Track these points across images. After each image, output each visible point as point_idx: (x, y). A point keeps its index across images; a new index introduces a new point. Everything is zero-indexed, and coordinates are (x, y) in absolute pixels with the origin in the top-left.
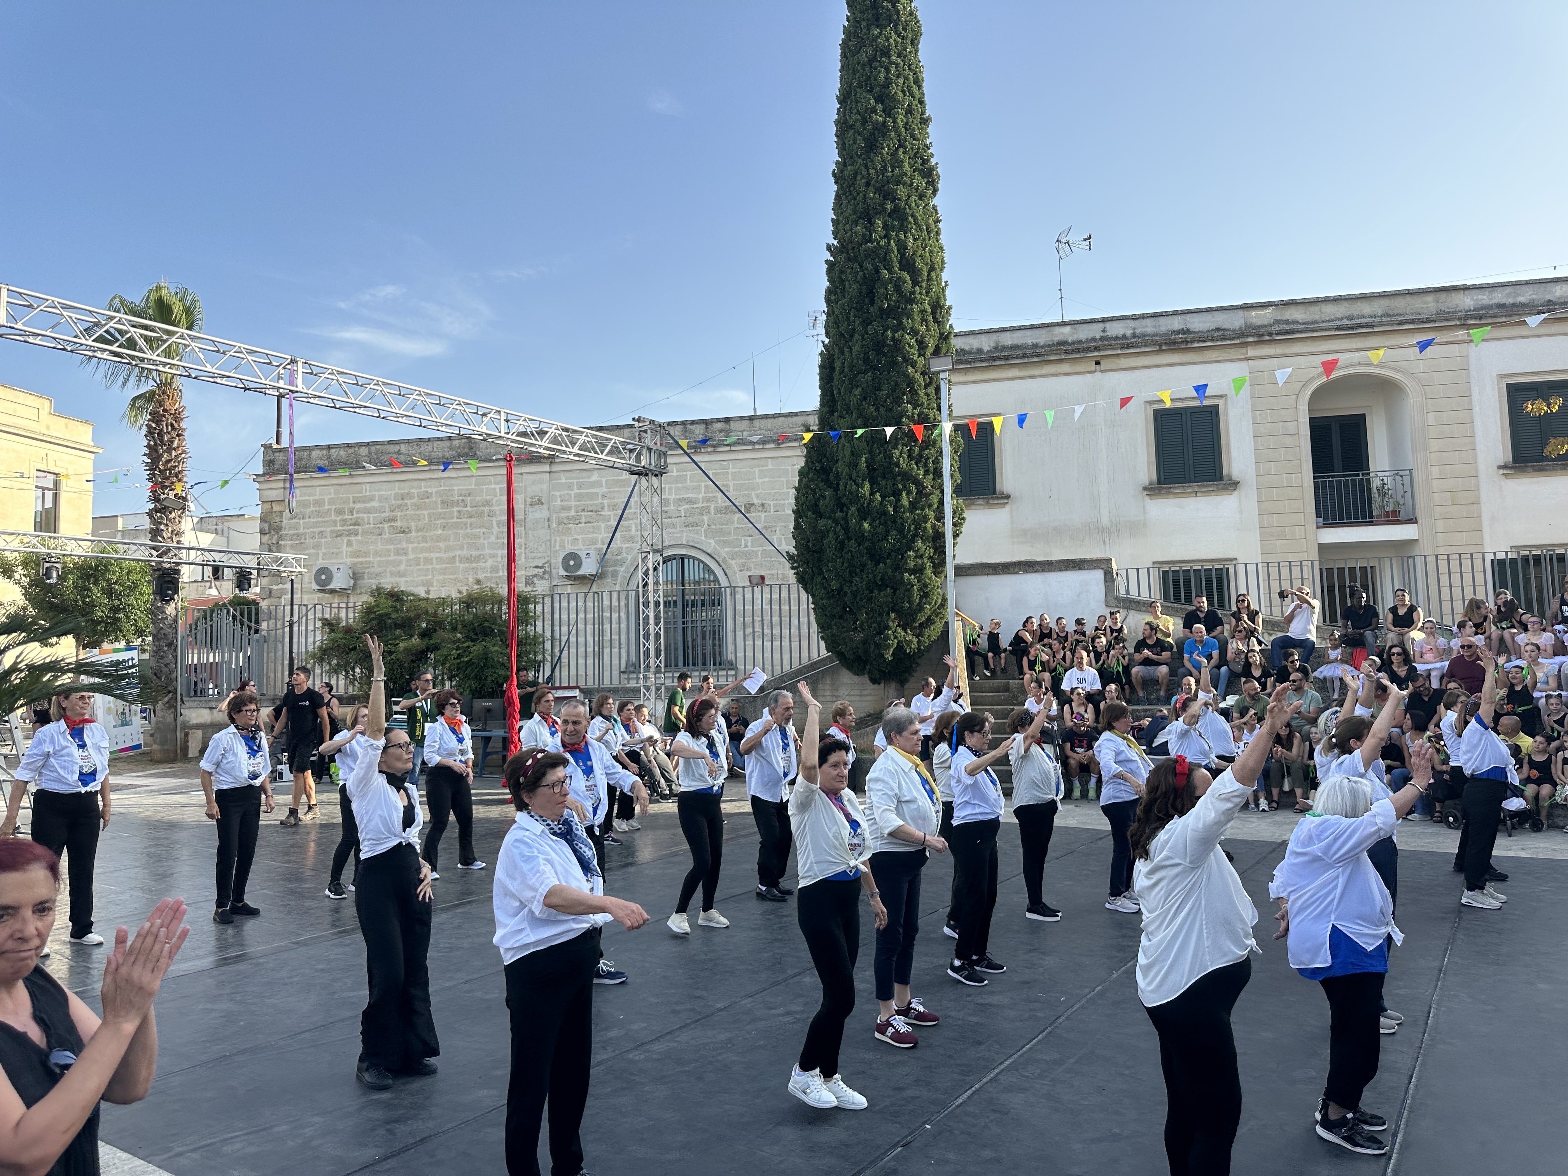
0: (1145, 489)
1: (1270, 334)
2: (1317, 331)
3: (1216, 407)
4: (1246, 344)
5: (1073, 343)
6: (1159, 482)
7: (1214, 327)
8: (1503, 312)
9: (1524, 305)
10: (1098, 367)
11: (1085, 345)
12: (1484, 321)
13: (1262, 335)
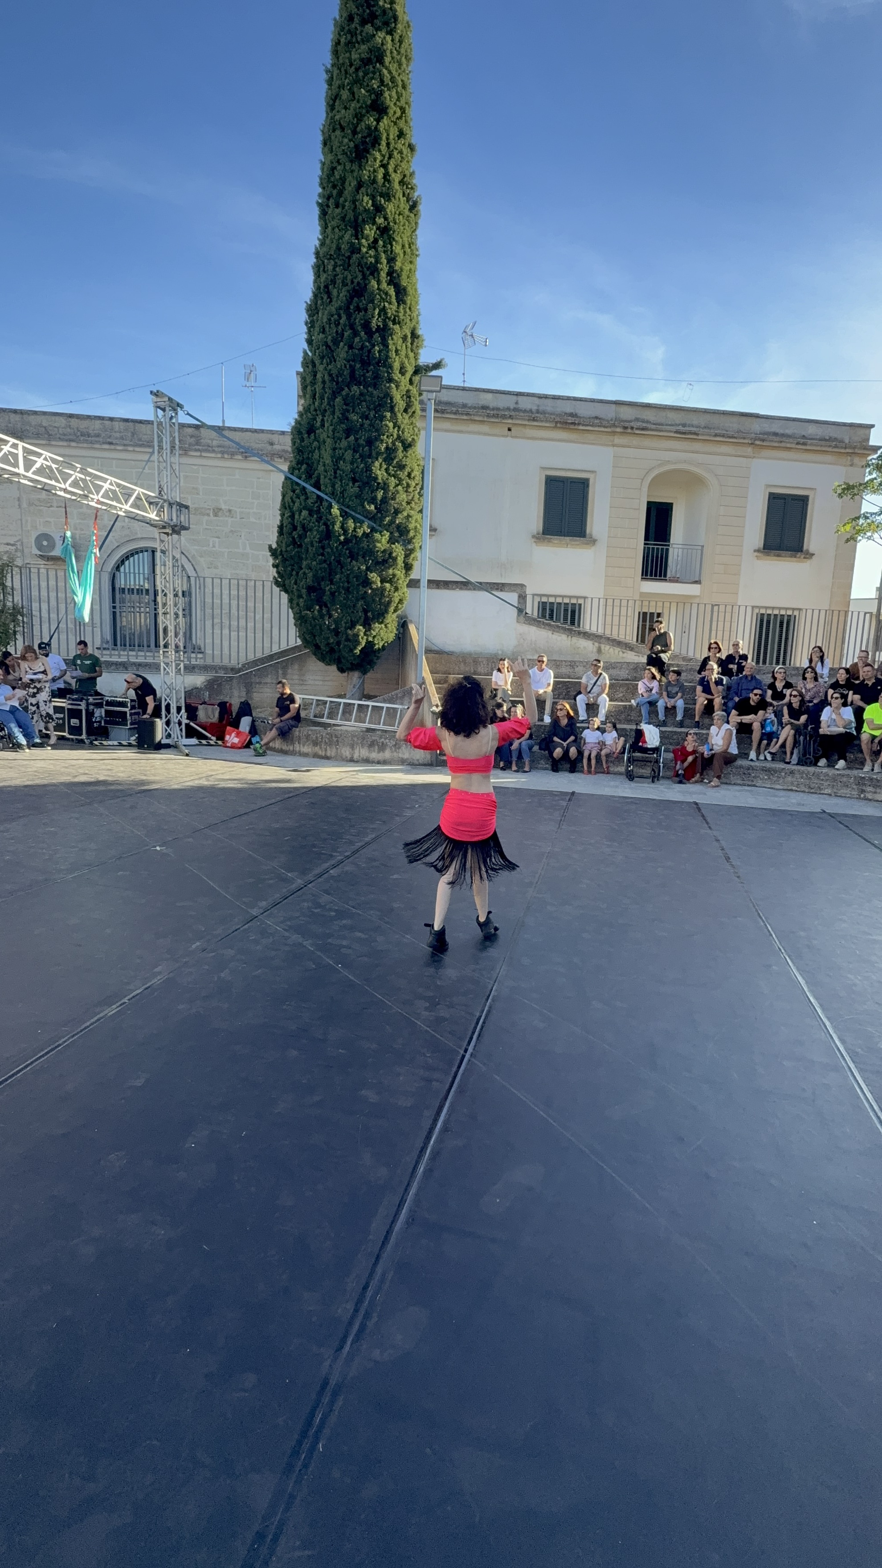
0: (533, 537)
1: (632, 428)
2: (662, 431)
4: (614, 433)
5: (493, 409)
6: (544, 533)
7: (594, 415)
8: (777, 439)
9: (789, 436)
10: (509, 433)
11: (502, 412)
12: (764, 444)
13: (626, 428)
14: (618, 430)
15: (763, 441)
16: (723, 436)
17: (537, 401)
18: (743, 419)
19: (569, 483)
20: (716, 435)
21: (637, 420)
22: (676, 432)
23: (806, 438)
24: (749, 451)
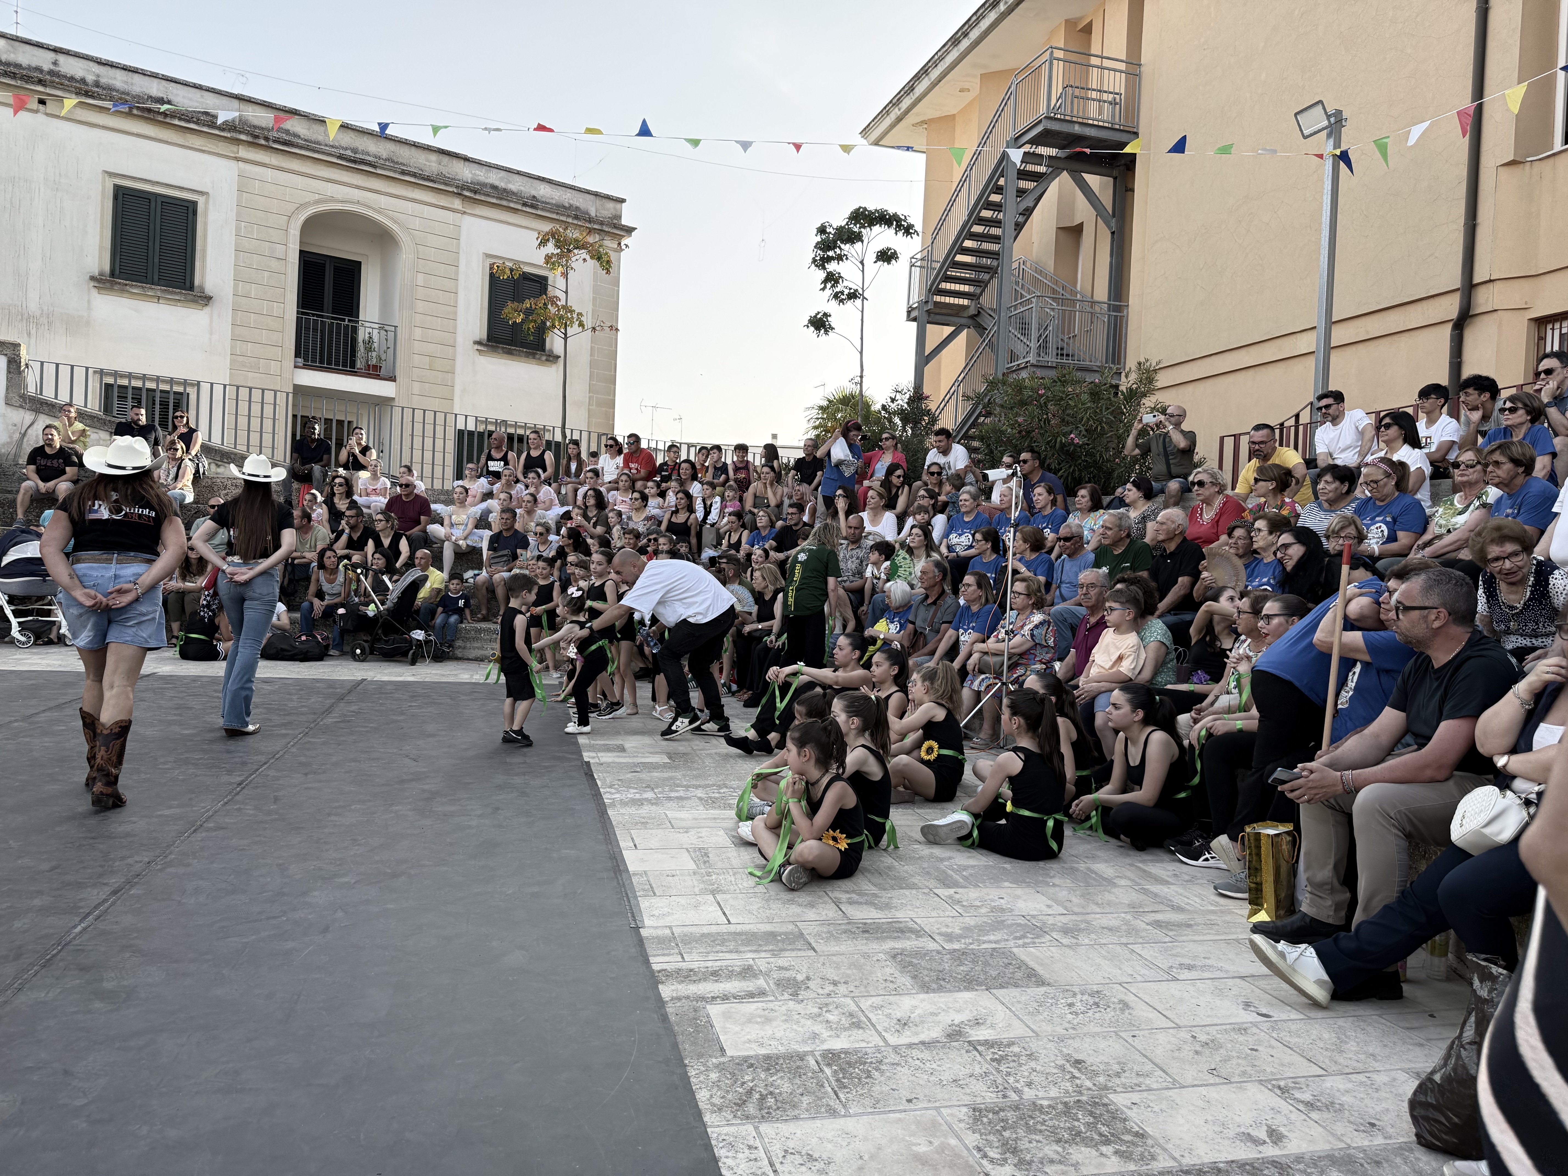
0: (92, 278)
1: (267, 139)
2: (318, 152)
3: (195, 204)
4: (238, 142)
6: (112, 276)
7: (200, 108)
8: (495, 194)
9: (513, 193)
10: (41, 107)
11: (25, 72)
12: (477, 197)
13: (257, 137)
14: (243, 137)
15: (475, 192)
16: (414, 175)
17: (96, 68)
18: (446, 159)
19: (159, 203)
20: (403, 173)
21: (277, 129)
22: (340, 157)
23: (537, 200)
24: (457, 203)
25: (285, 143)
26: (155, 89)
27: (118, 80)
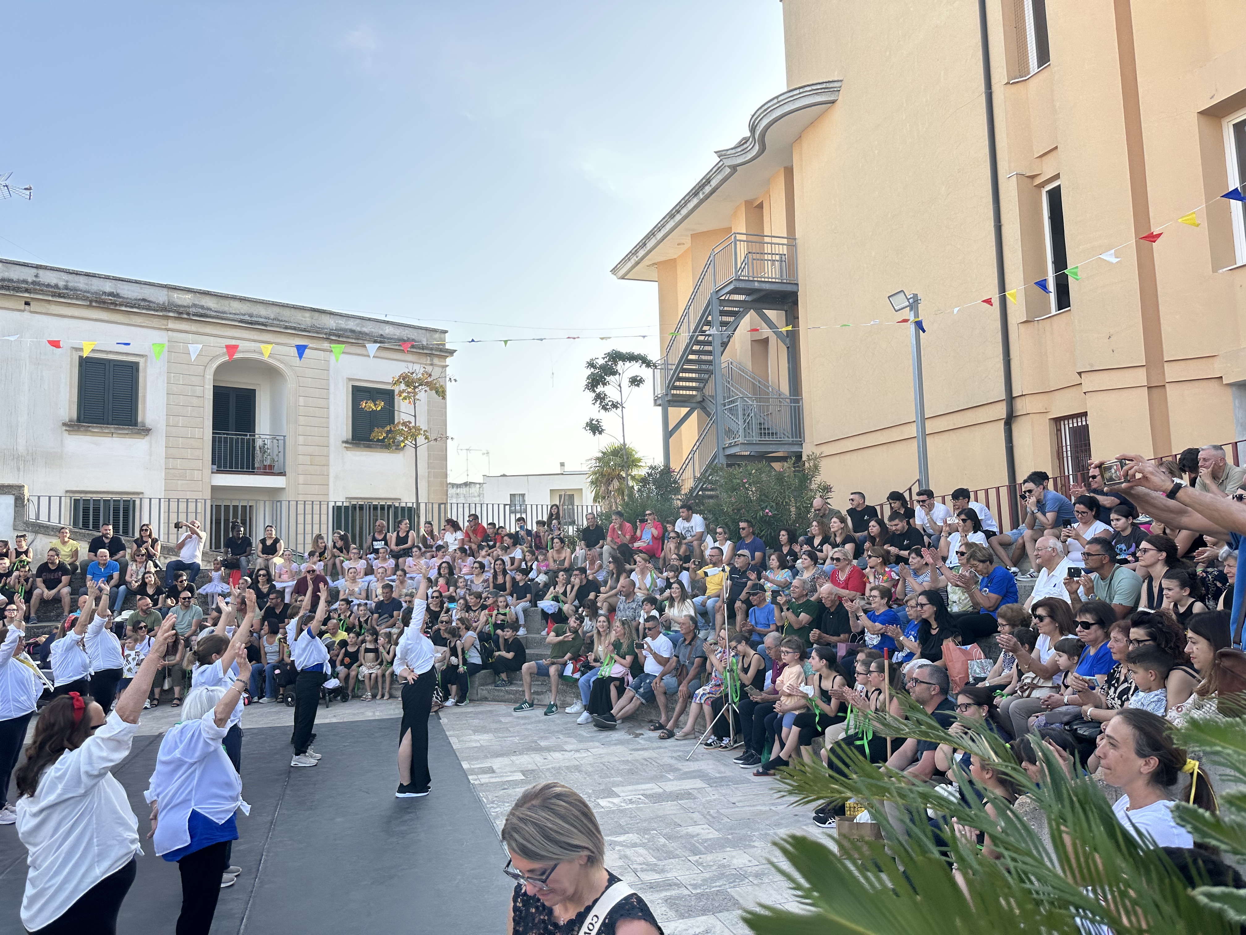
0: (64, 424)
1: (188, 314)
3: (137, 364)
4: (168, 317)
5: (3, 280)
6: (78, 421)
7: (140, 297)
8: (354, 335)
9: (366, 334)
10: (27, 307)
11: (15, 285)
12: (341, 339)
13: (182, 313)
14: (171, 314)
15: (339, 336)
16: (294, 328)
17: (65, 277)
18: (316, 315)
19: (112, 365)
20: (286, 328)
21: (195, 305)
22: (241, 321)
23: (384, 338)
24: (326, 345)
25: (202, 316)
26: (108, 287)
27: (81, 283)
